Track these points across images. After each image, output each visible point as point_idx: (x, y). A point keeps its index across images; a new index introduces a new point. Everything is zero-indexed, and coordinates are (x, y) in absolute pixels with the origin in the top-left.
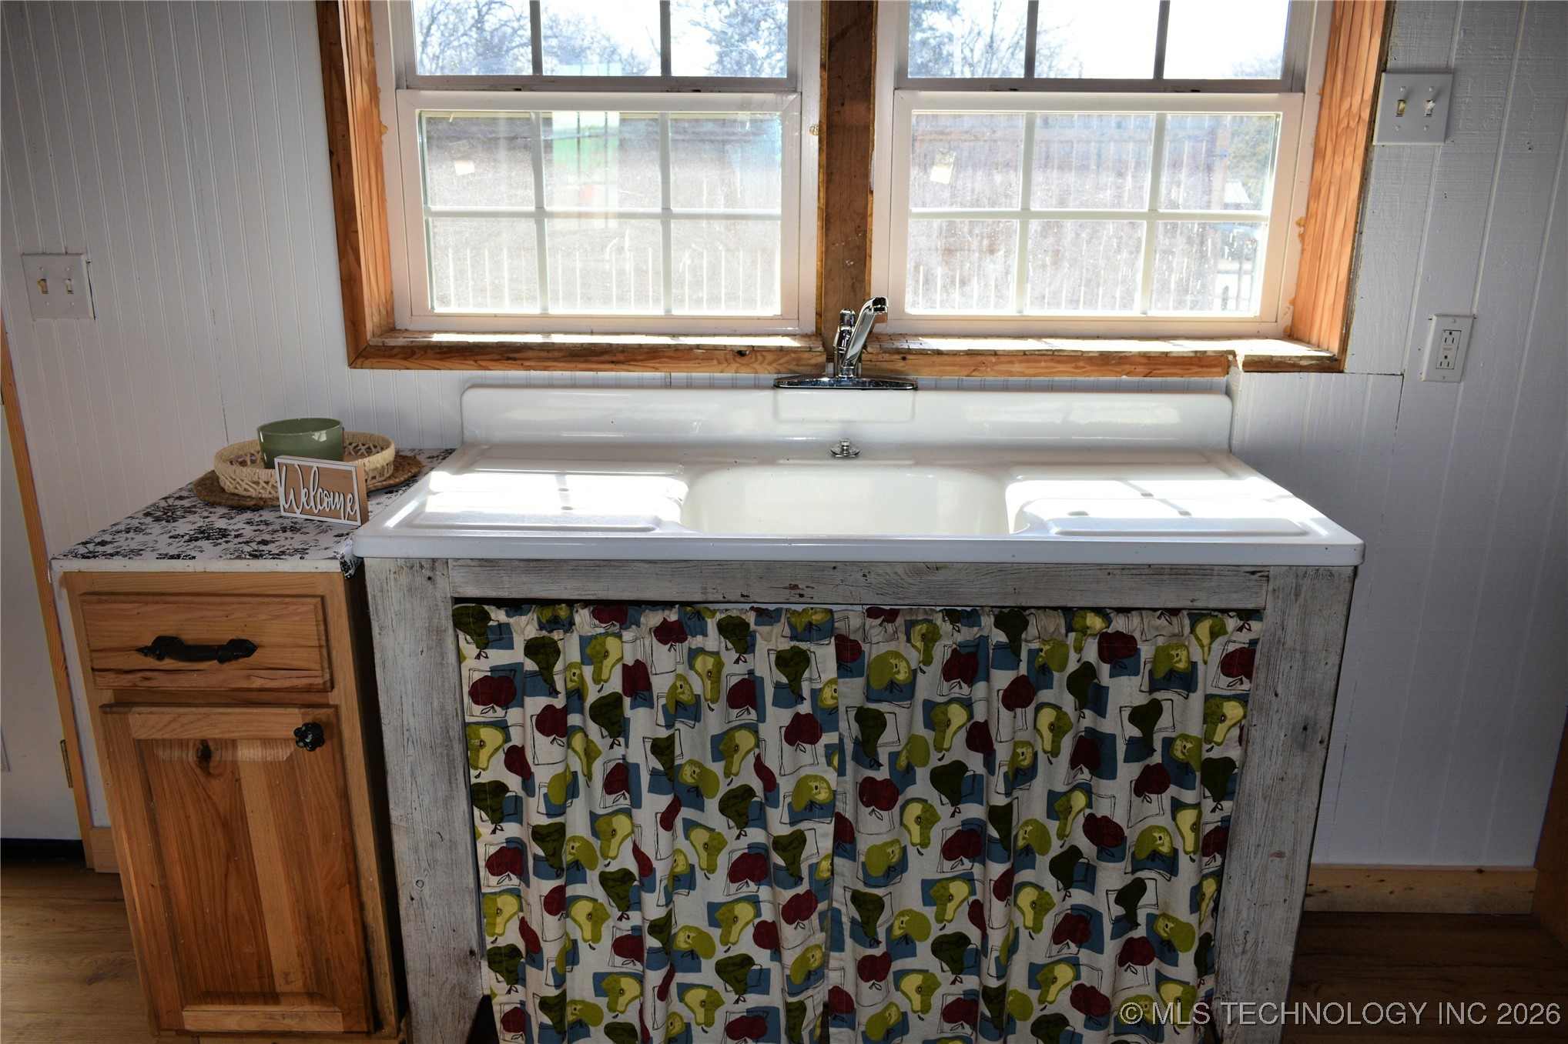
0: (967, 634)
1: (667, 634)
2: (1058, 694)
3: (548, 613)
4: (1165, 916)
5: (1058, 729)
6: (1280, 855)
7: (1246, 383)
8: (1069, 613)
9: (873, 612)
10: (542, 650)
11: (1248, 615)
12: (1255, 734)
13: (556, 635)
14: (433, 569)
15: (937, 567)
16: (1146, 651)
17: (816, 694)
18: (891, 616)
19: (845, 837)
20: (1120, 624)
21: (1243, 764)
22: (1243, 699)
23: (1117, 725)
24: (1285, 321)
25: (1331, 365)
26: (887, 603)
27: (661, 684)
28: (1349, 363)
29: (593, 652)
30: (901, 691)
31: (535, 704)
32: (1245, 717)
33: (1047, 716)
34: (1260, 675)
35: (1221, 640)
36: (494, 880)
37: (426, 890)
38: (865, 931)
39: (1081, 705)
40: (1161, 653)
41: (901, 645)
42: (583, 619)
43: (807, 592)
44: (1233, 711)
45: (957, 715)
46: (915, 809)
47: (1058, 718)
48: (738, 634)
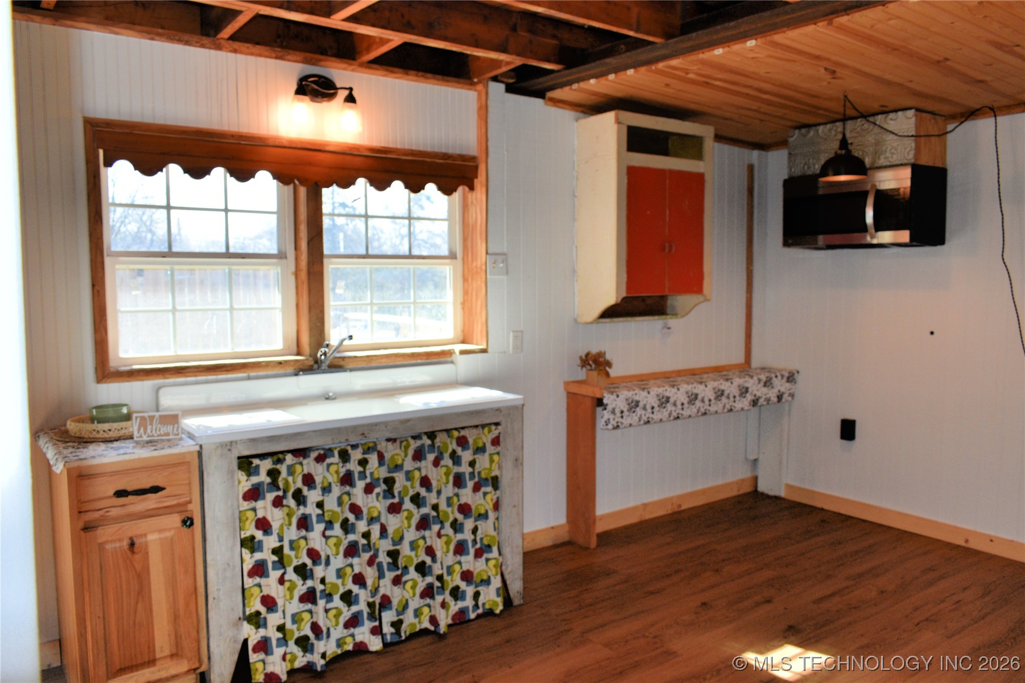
0: (419, 443)
1: (320, 459)
2: (447, 461)
3: (275, 458)
4: (486, 536)
5: (447, 474)
6: (515, 506)
7: (461, 360)
8: (448, 431)
9: (388, 440)
10: (273, 474)
11: (497, 424)
12: (504, 464)
13: (278, 467)
14: (231, 445)
15: (408, 420)
16: (471, 441)
17: (372, 474)
18: (394, 440)
19: (384, 531)
20: (463, 433)
21: (501, 476)
22: (498, 453)
23: (465, 469)
24: (461, 338)
25: (484, 351)
26: (393, 436)
27: (318, 479)
28: (490, 350)
29: (291, 471)
30: (398, 468)
31: (270, 496)
32: (499, 460)
33: (444, 470)
34: (502, 444)
35: (491, 434)
36: (250, 580)
37: (221, 592)
38: (394, 565)
39: (454, 464)
40: (475, 441)
41: (398, 451)
42: (289, 459)
43: (368, 435)
44: (496, 458)
45: (417, 475)
46: (405, 514)
47: (447, 470)
48: (344, 456)
